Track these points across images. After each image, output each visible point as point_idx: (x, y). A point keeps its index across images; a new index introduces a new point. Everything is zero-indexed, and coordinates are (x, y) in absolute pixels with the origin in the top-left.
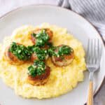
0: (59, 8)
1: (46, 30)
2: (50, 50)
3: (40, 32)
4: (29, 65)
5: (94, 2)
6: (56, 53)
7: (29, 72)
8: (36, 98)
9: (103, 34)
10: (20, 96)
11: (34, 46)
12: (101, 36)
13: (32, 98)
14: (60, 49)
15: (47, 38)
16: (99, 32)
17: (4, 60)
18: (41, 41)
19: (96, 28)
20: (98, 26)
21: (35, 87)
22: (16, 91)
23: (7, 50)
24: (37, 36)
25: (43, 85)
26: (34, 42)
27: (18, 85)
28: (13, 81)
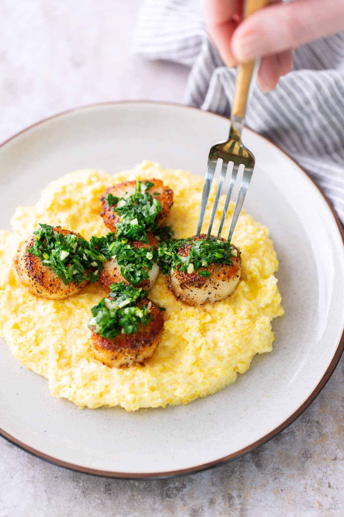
0: (194, 112)
1: (150, 185)
2: (164, 251)
3: (132, 191)
4: (97, 301)
5: (308, 95)
6: (184, 259)
7: (93, 321)
8: (118, 408)
9: (337, 200)
10: (66, 400)
11: (110, 239)
12: (331, 204)
13: (103, 408)
14: (197, 246)
15: (153, 210)
16: (323, 191)
17: (12, 282)
18: (135, 222)
19: (315, 179)
20: (322, 174)
21: (115, 371)
22: (52, 385)
23: (23, 252)
24: (122, 204)
25: (142, 364)
26: (109, 225)
27: (60, 367)
28: (43, 353)
